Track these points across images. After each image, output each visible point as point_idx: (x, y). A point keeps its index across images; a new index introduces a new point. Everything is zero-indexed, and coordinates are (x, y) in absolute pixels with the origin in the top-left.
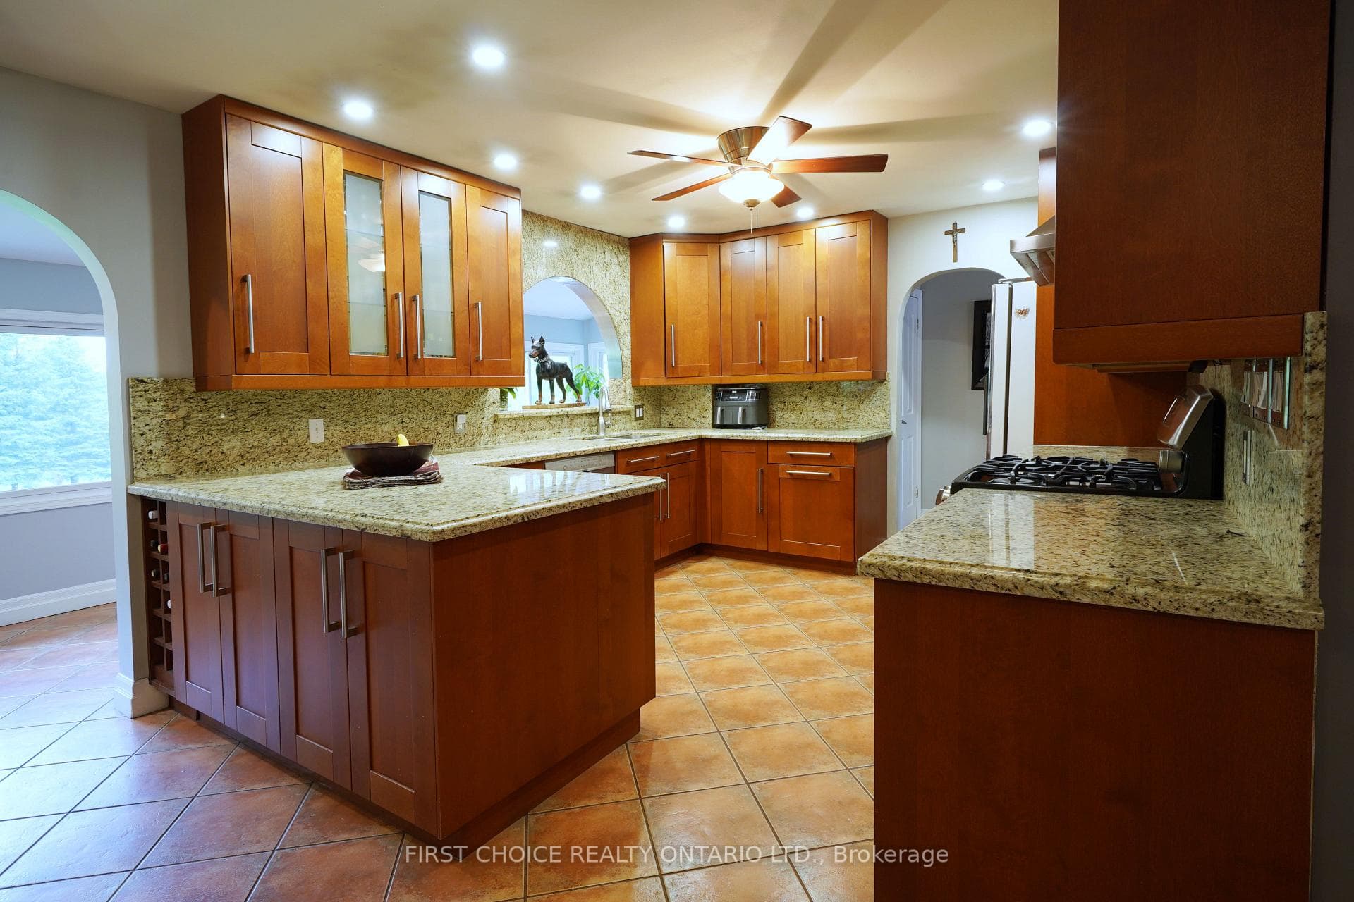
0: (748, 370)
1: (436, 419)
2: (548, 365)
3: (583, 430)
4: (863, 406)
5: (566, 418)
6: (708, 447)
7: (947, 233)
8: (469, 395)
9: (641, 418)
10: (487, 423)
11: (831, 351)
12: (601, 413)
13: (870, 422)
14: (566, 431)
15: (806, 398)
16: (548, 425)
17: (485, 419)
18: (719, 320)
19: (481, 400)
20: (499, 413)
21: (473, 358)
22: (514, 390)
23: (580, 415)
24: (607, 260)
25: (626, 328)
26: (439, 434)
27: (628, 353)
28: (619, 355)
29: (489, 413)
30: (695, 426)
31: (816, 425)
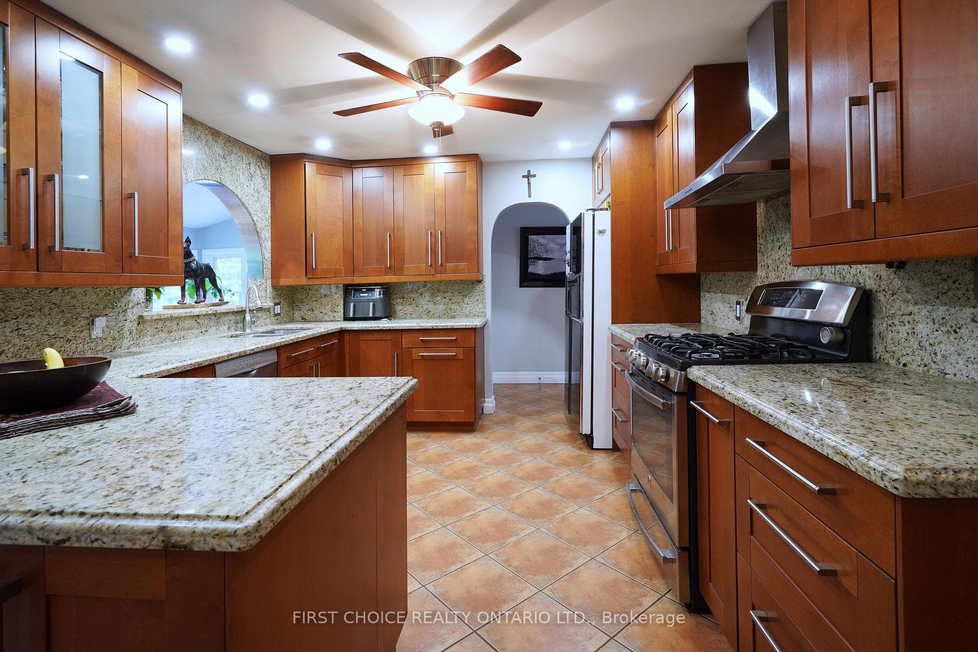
0: (379, 272)
1: (66, 323)
2: (193, 265)
3: (229, 328)
4: (466, 300)
5: (213, 317)
6: (347, 338)
7: (524, 177)
8: (109, 295)
9: (278, 314)
10: (130, 324)
11: (447, 259)
12: (248, 311)
13: (471, 311)
14: (213, 329)
15: (421, 295)
16: (195, 324)
17: (128, 321)
18: (352, 231)
19: (124, 301)
20: (145, 314)
21: (125, 254)
22: (161, 289)
23: (226, 314)
24: (251, 171)
25: (267, 234)
26: (69, 341)
27: (268, 256)
28: (260, 258)
29: (132, 315)
30: (328, 319)
31: (429, 315)
